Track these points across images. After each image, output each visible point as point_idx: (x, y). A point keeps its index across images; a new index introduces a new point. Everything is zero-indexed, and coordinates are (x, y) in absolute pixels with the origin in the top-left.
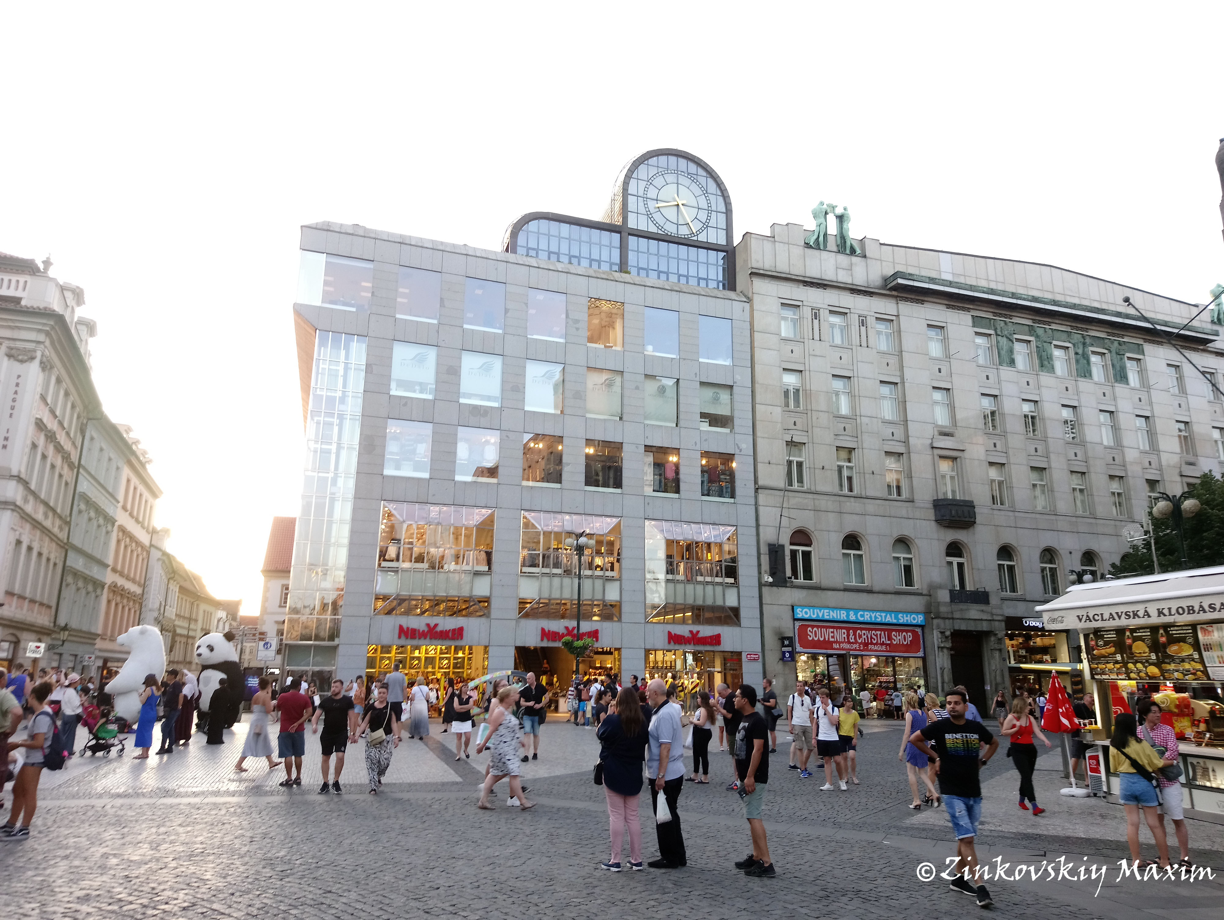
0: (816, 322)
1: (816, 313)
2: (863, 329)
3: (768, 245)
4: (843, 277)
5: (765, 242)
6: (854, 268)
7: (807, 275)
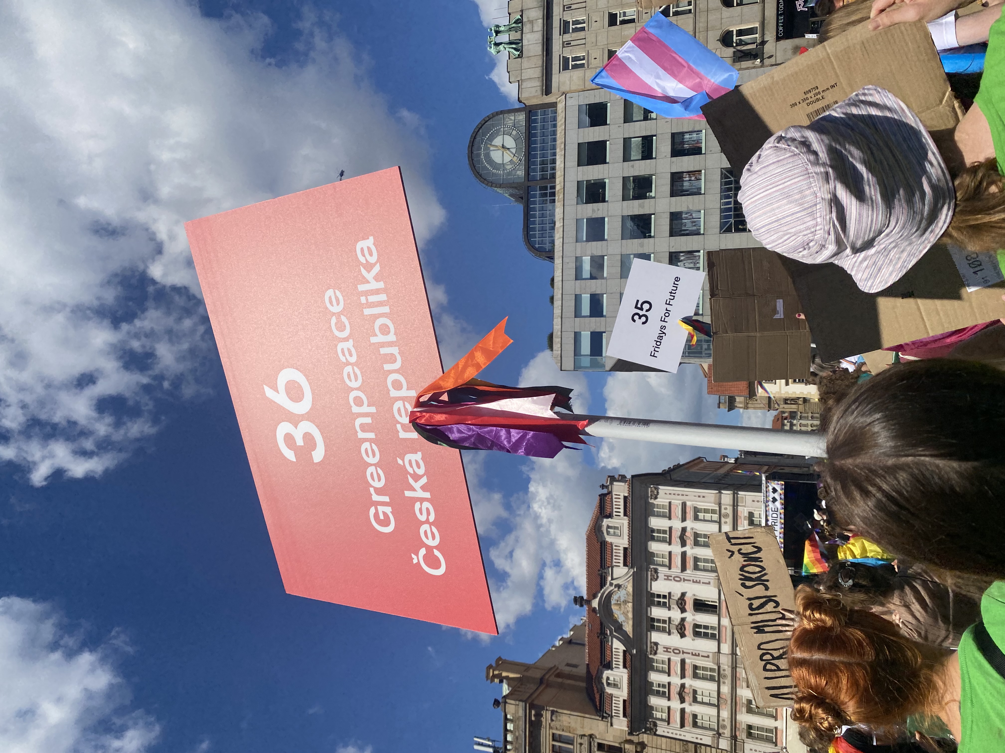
0: (573, 43)
1: (566, 44)
2: (573, 7)
3: (525, 85)
4: (539, 25)
5: (523, 87)
6: (531, 19)
7: (541, 53)
